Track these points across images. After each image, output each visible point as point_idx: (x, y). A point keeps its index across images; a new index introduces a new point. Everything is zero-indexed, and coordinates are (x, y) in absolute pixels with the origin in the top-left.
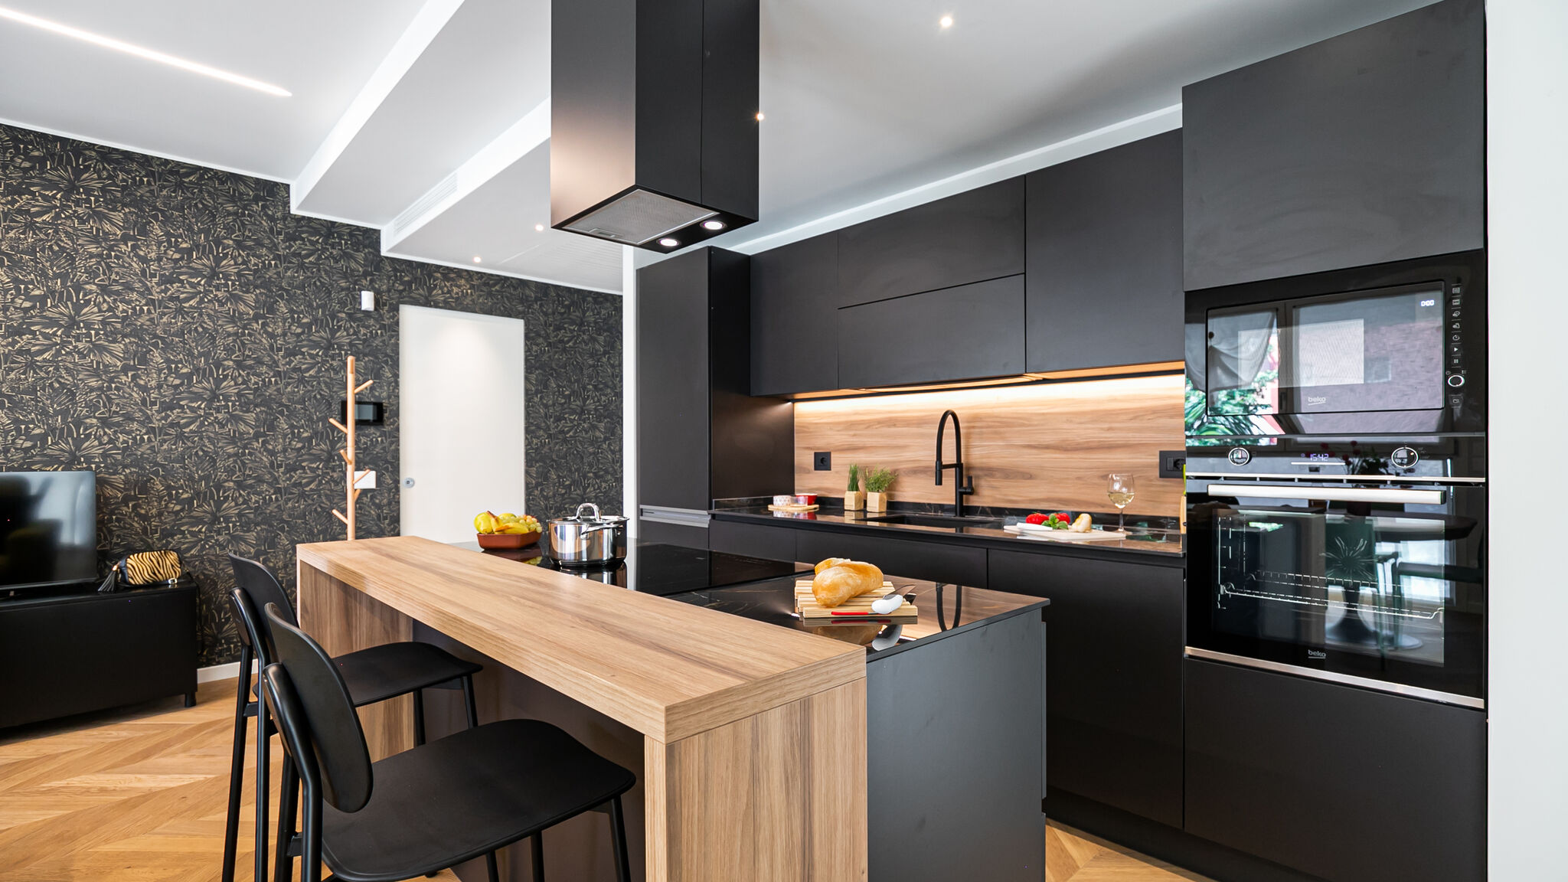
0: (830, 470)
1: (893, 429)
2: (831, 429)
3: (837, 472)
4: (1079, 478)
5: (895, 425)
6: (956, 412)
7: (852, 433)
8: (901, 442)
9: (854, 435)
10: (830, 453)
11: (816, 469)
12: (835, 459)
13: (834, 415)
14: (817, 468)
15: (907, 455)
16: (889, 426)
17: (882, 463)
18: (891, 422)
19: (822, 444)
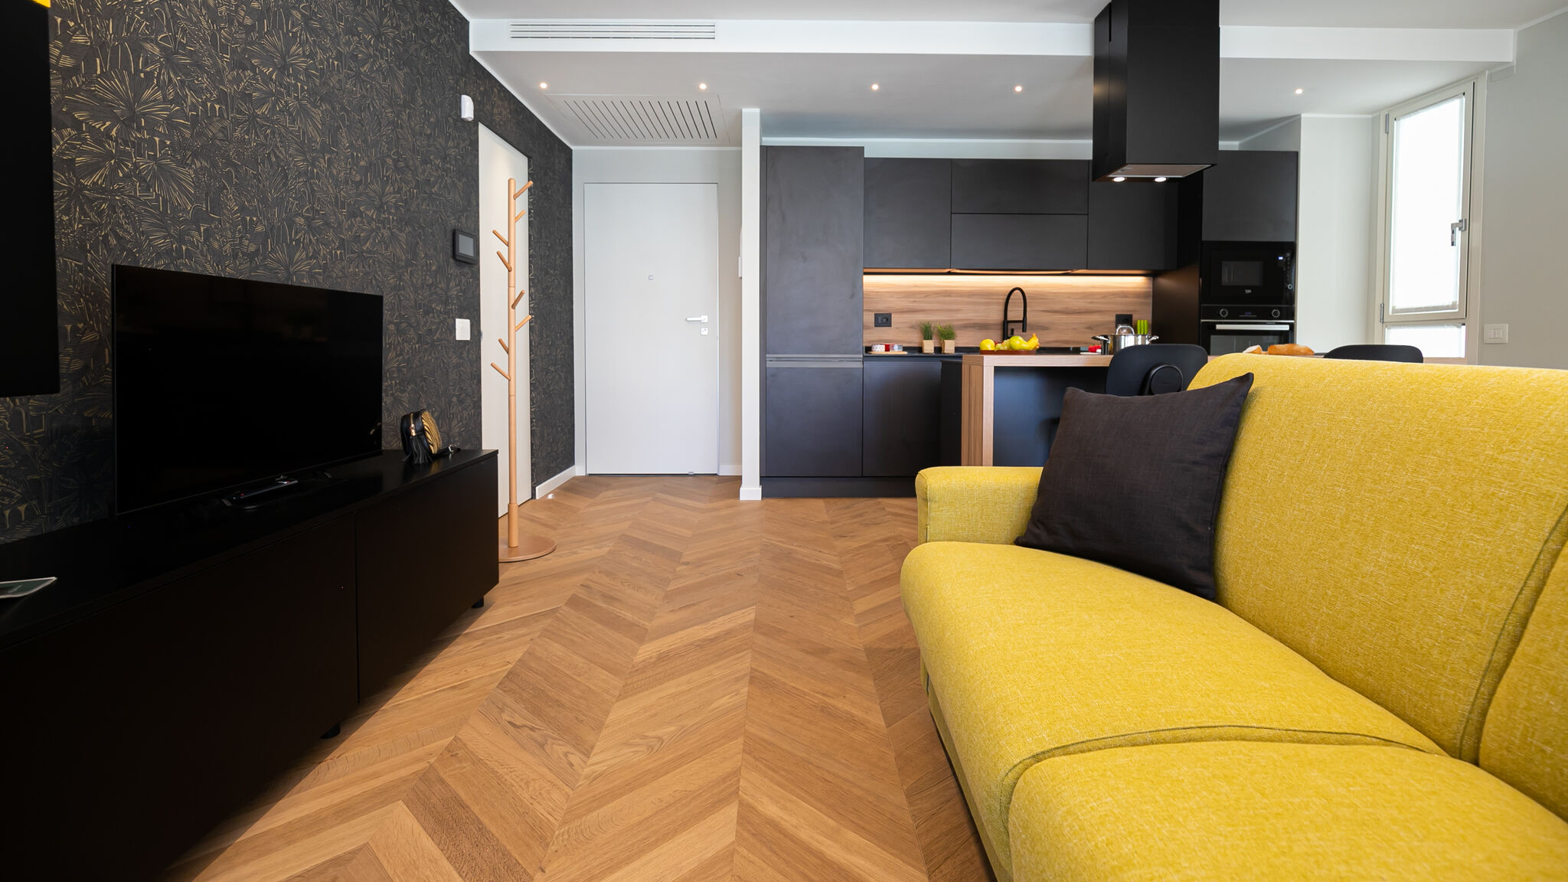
0: (891, 326)
1: (948, 299)
2: (891, 297)
3: (897, 328)
4: (1075, 329)
5: (950, 296)
6: (1024, 289)
7: (912, 300)
8: (954, 307)
9: (914, 302)
10: (890, 315)
11: (875, 326)
12: (894, 318)
13: (894, 286)
14: (877, 325)
15: (960, 316)
16: (945, 296)
17: (937, 321)
18: (947, 293)
19: (882, 307)
